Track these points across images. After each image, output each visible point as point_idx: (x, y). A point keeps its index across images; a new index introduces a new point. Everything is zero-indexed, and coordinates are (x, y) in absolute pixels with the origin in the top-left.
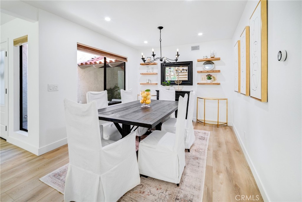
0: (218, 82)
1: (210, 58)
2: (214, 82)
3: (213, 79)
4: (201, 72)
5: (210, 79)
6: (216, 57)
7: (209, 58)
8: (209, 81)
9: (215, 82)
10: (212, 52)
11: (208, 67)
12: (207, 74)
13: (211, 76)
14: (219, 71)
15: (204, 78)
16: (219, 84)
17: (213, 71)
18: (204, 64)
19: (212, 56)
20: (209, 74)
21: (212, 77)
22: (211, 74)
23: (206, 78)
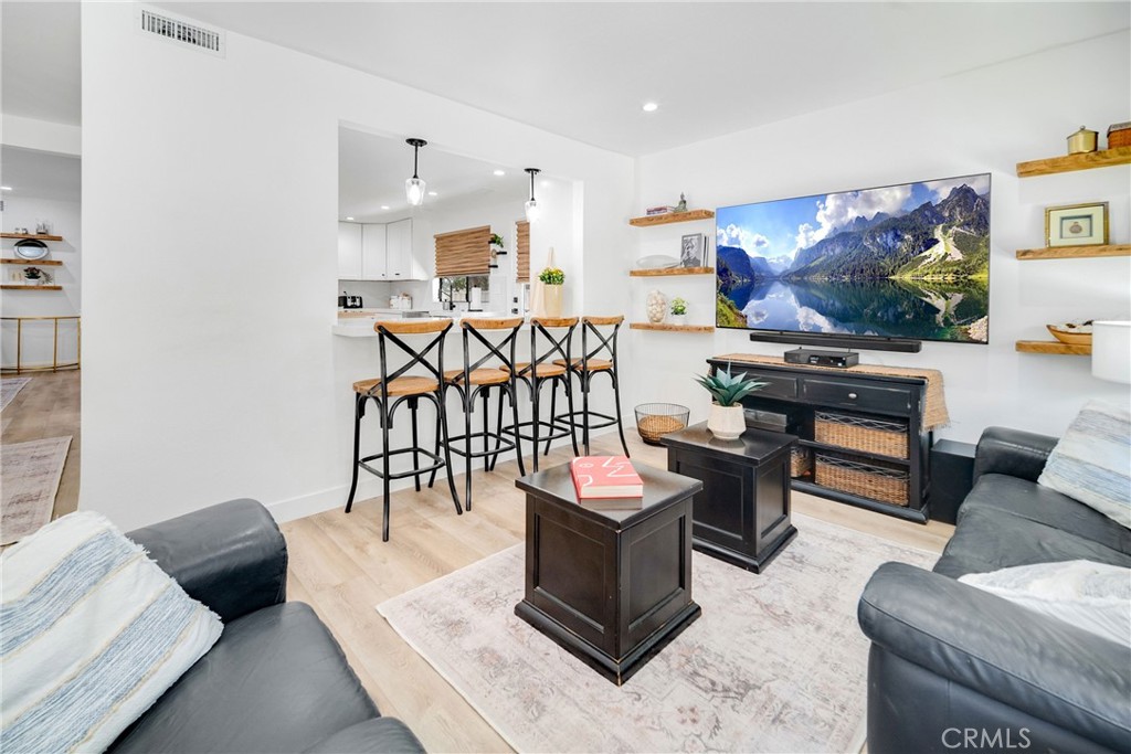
0: (58, 285)
1: (35, 233)
2: (46, 285)
3: (43, 278)
4: (9, 261)
5: (37, 277)
6: (54, 233)
7: (33, 233)
8: (32, 282)
9: (50, 284)
10: (41, 224)
11: (29, 253)
12: (26, 267)
13: (38, 271)
14: (59, 263)
15: (17, 275)
16: (59, 288)
17: (43, 262)
18: (19, 244)
19: (42, 231)
20: (31, 266)
21: (40, 274)
22: (37, 267)
23: (24, 274)
